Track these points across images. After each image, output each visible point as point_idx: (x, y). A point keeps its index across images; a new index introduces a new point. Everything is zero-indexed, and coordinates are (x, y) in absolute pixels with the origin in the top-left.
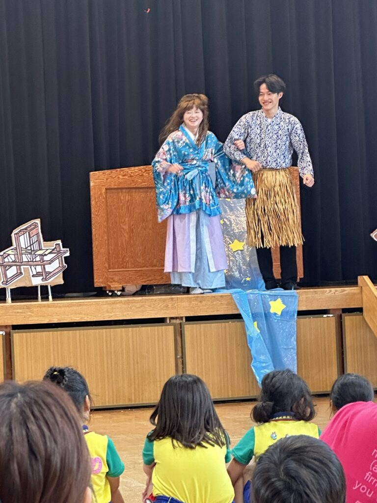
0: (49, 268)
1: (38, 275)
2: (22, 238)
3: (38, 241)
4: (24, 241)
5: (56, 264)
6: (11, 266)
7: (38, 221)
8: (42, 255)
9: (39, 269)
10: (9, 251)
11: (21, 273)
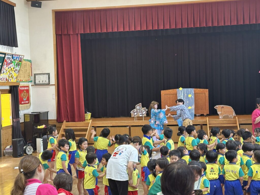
0: (143, 113)
1: (141, 114)
2: (137, 107)
3: (141, 107)
4: (138, 107)
5: (145, 112)
6: (135, 113)
7: (141, 104)
8: (142, 111)
9: (141, 113)
10: (135, 109)
11: (137, 114)
